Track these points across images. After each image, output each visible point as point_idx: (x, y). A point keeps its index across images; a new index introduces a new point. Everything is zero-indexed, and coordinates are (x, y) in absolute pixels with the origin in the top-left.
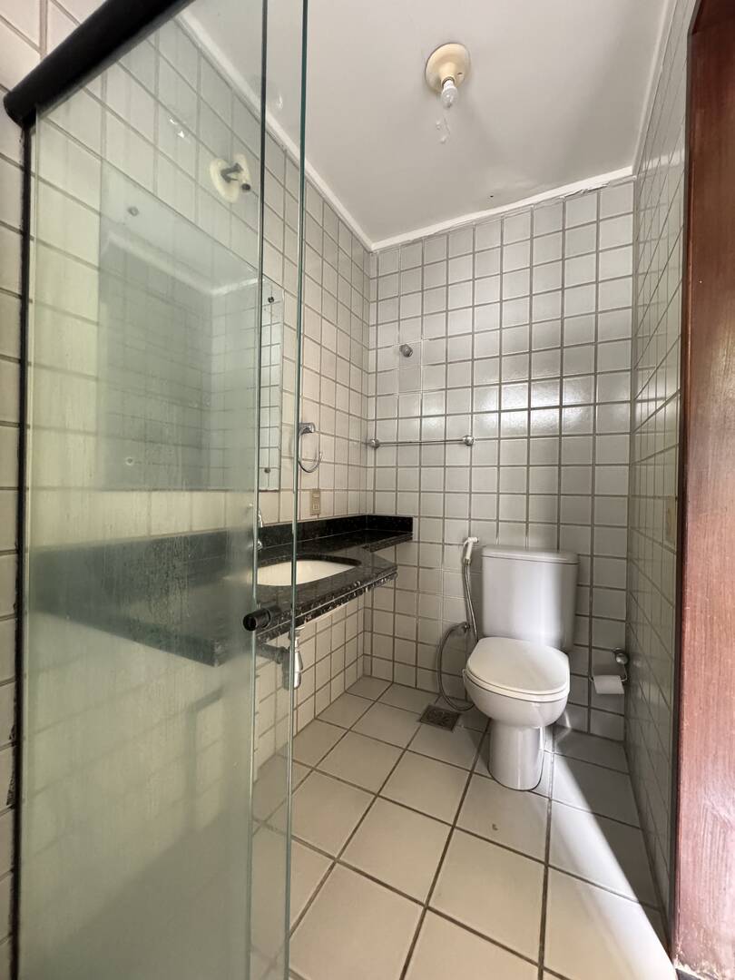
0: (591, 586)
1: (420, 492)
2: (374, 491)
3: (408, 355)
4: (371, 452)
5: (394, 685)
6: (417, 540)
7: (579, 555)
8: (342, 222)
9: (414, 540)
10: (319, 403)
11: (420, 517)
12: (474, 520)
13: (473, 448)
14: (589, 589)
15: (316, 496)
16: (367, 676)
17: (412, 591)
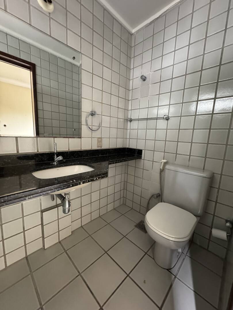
0: (219, 189)
1: (146, 139)
2: (130, 138)
3: (144, 80)
4: (129, 123)
5: (132, 210)
6: (143, 159)
7: (214, 173)
8: (115, 19)
9: (142, 158)
10: (102, 103)
11: (145, 150)
12: (166, 152)
13: (169, 121)
14: (217, 189)
15: (99, 140)
16: (124, 204)
17: (140, 178)
